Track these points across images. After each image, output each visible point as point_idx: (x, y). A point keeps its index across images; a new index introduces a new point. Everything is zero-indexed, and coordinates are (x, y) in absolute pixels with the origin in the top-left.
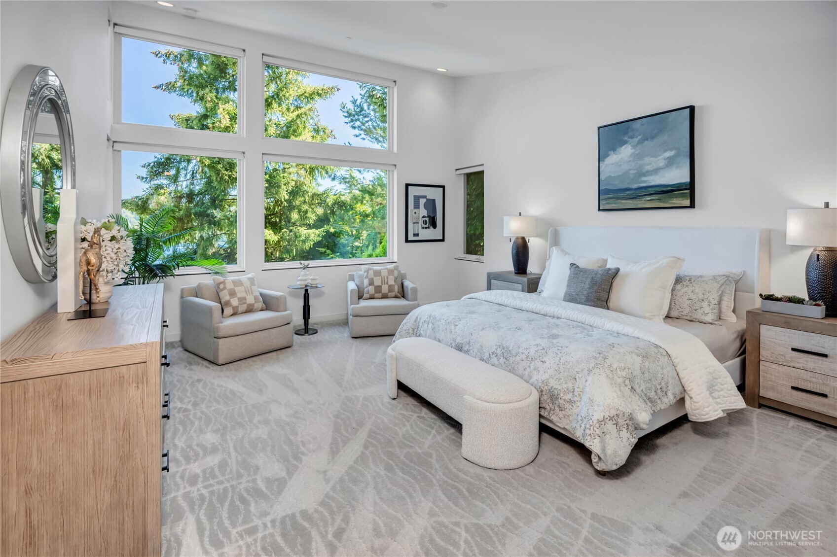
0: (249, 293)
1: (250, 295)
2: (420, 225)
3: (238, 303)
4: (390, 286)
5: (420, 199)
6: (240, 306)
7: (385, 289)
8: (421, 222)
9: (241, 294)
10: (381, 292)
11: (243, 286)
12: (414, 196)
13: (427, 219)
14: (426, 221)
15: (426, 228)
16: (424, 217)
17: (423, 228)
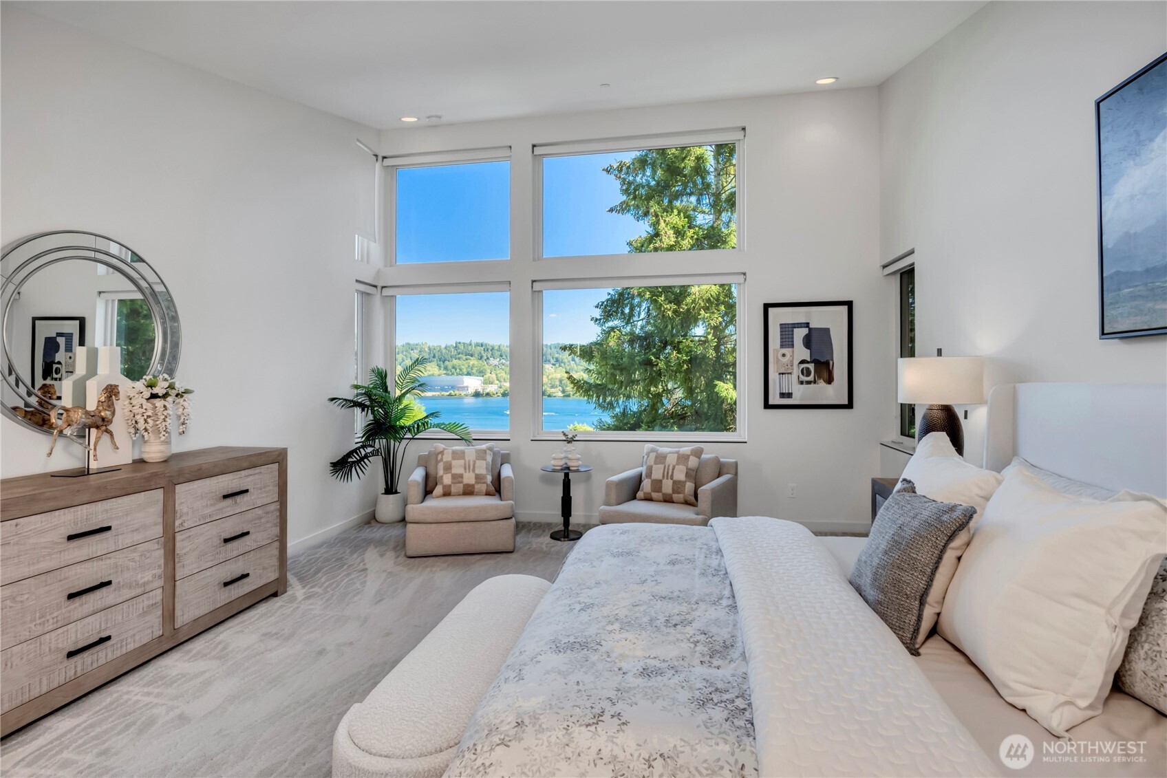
0: (469, 470)
1: (469, 472)
2: (794, 377)
3: (450, 481)
4: (675, 483)
5: (795, 330)
6: (452, 485)
7: (667, 487)
8: (796, 371)
9: (458, 468)
10: (661, 492)
11: (464, 459)
12: (781, 325)
13: (811, 367)
14: (808, 369)
15: (809, 383)
16: (802, 362)
17: (802, 383)
